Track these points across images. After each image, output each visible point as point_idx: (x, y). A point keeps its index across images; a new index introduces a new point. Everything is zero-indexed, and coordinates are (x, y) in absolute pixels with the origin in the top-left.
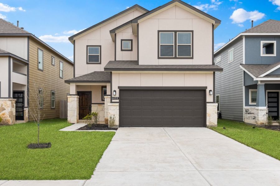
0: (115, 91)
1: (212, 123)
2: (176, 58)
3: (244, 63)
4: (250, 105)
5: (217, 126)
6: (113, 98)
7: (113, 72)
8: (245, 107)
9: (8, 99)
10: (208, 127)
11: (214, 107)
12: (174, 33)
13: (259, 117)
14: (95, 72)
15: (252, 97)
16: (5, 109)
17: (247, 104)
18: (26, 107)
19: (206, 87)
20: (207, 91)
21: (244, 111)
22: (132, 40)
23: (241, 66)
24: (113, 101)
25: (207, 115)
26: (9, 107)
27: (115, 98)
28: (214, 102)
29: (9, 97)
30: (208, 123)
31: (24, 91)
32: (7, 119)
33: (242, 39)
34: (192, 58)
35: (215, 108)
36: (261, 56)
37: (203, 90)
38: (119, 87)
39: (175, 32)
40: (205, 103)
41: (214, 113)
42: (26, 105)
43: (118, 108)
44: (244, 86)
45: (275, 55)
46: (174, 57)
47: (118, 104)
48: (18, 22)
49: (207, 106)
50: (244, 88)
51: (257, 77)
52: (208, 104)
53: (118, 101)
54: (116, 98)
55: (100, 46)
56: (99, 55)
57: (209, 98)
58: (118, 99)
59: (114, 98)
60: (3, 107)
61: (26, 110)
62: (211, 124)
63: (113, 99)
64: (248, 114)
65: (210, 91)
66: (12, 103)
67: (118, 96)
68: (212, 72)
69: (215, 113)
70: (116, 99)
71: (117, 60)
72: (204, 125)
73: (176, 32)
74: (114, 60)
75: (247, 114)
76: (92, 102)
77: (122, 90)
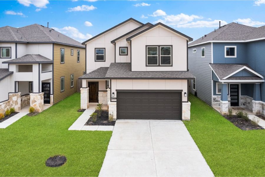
0: (113, 93)
1: (186, 118)
2: (159, 66)
3: (212, 62)
4: (217, 95)
5: (190, 120)
6: (112, 98)
8: (213, 96)
9: (38, 94)
10: (183, 121)
11: (188, 106)
13: (223, 109)
14: (101, 68)
15: (218, 88)
16: (36, 102)
17: (215, 94)
18: (52, 95)
19: (182, 90)
20: (183, 93)
21: (212, 99)
22: (127, 47)
23: (210, 65)
24: (112, 100)
25: (183, 112)
26: (38, 100)
27: (114, 98)
28: (188, 102)
29: (39, 92)
30: (183, 118)
31: (50, 83)
32: (38, 108)
33: (211, 44)
34: (172, 66)
35: (189, 107)
36: (225, 57)
37: (179, 93)
38: (116, 90)
39: (159, 47)
40: (180, 102)
41: (188, 110)
42: (52, 93)
43: (116, 106)
44: (212, 80)
45: (235, 56)
46: (158, 65)
47: (116, 103)
48: (48, 23)
49: (183, 105)
50: (212, 81)
51: (221, 79)
52: (183, 103)
53: (116, 100)
55: (105, 48)
56: (104, 55)
57: (185, 98)
60: (35, 100)
61: (52, 96)
64: (216, 101)
65: (185, 93)
66: (41, 96)
67: (115, 96)
68: (187, 80)
69: (189, 110)
71: (116, 62)
72: (180, 118)
74: (114, 62)
75: (214, 101)
76: (99, 90)
77: (119, 92)
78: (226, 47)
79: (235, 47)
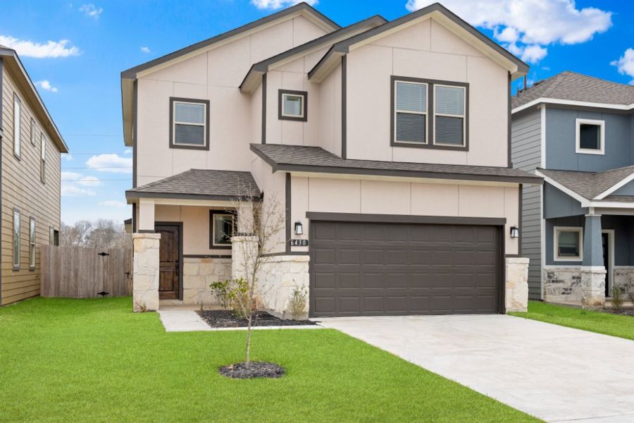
0: (298, 224)
1: (517, 304)
2: (430, 146)
3: (543, 166)
4: (557, 263)
5: (526, 311)
6: (294, 241)
7: (293, 173)
8: (545, 268)
11: (522, 267)
12: (427, 84)
13: (593, 288)
14: (193, 171)
15: (559, 244)
17: (550, 261)
19: (504, 220)
20: (507, 228)
21: (544, 275)
22: (305, 94)
23: (539, 173)
24: (293, 249)
25: (507, 285)
27: (300, 243)
28: (520, 255)
30: (508, 305)
33: (540, 110)
34: (466, 149)
35: (524, 269)
36: (577, 152)
37: (497, 228)
38: (308, 214)
39: (429, 84)
40: (502, 257)
41: (522, 279)
43: (307, 267)
45: (602, 152)
46: (427, 143)
47: (307, 258)
49: (507, 265)
51: (591, 200)
52: (508, 260)
53: (306, 249)
54: (302, 240)
55: (207, 102)
56: (204, 124)
57: (511, 246)
58: (306, 245)
59: (296, 243)
62: (516, 306)
63: (294, 245)
64: (553, 282)
65: (512, 229)
67: (305, 237)
68: (517, 185)
69: (524, 280)
70: (302, 245)
71: (269, 142)
72: (498, 308)
73: (431, 83)
74: (260, 142)
75: (550, 282)
76: (185, 253)
77: (317, 221)
78: (580, 121)
79: (602, 123)
